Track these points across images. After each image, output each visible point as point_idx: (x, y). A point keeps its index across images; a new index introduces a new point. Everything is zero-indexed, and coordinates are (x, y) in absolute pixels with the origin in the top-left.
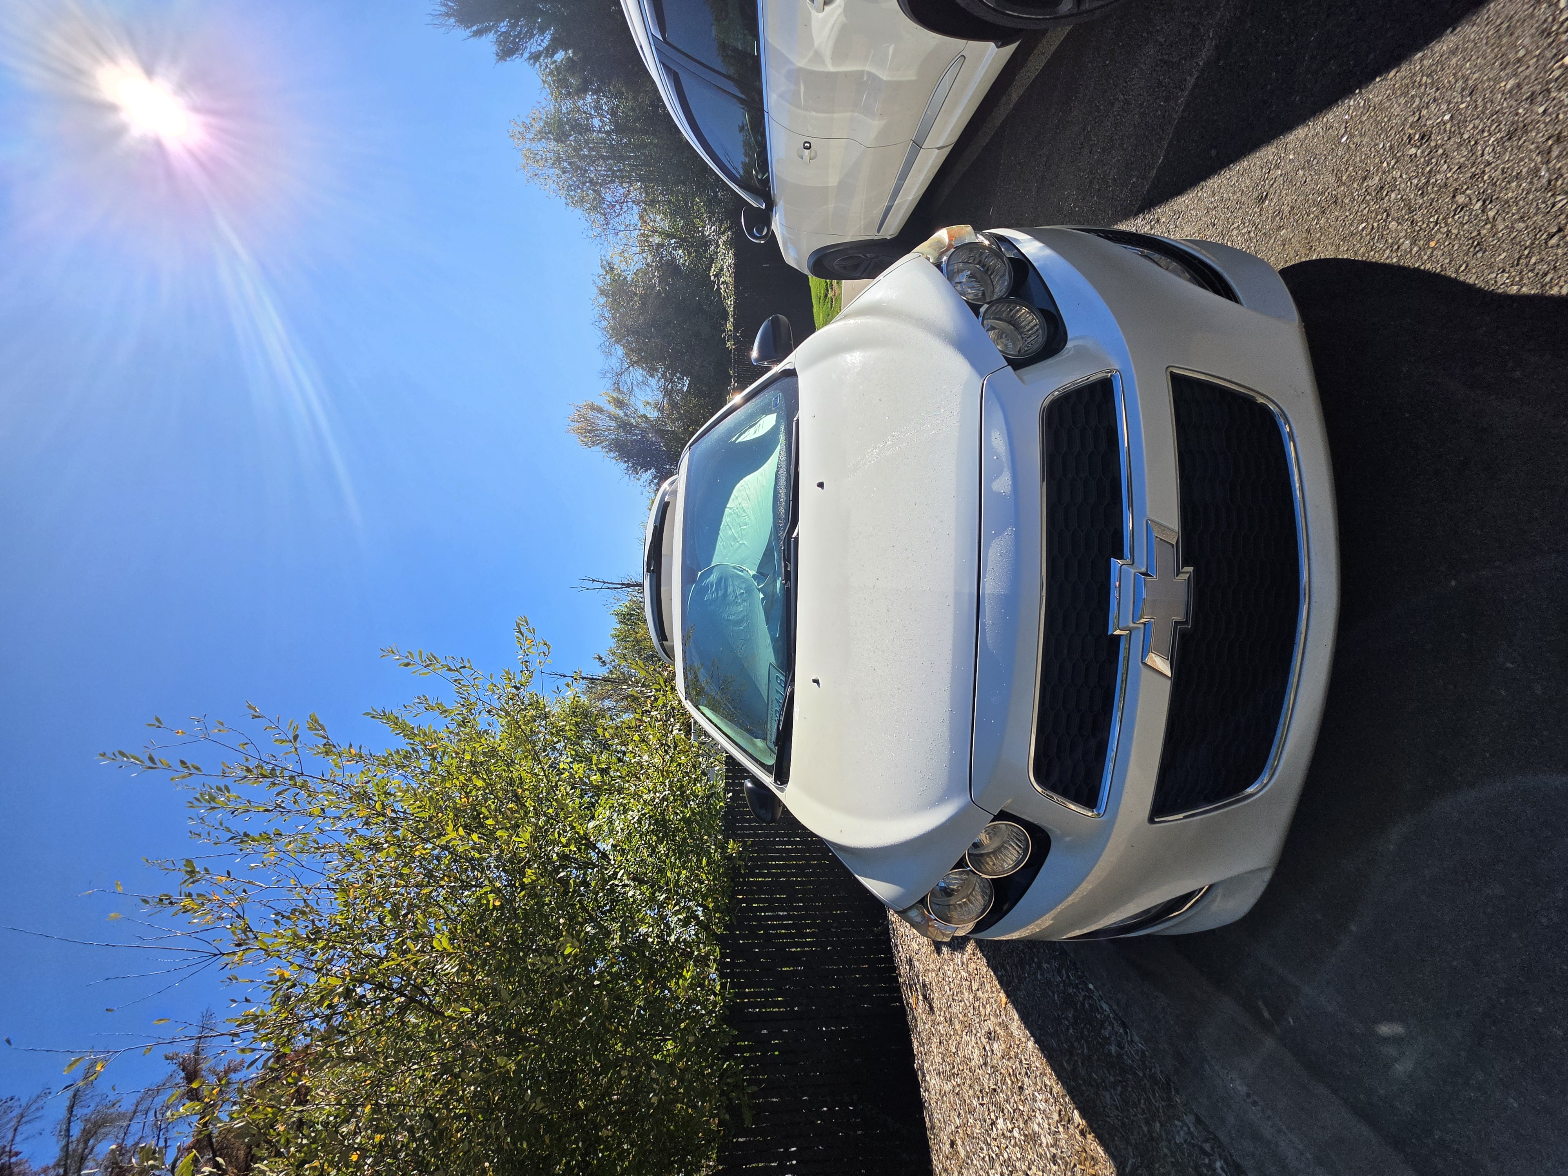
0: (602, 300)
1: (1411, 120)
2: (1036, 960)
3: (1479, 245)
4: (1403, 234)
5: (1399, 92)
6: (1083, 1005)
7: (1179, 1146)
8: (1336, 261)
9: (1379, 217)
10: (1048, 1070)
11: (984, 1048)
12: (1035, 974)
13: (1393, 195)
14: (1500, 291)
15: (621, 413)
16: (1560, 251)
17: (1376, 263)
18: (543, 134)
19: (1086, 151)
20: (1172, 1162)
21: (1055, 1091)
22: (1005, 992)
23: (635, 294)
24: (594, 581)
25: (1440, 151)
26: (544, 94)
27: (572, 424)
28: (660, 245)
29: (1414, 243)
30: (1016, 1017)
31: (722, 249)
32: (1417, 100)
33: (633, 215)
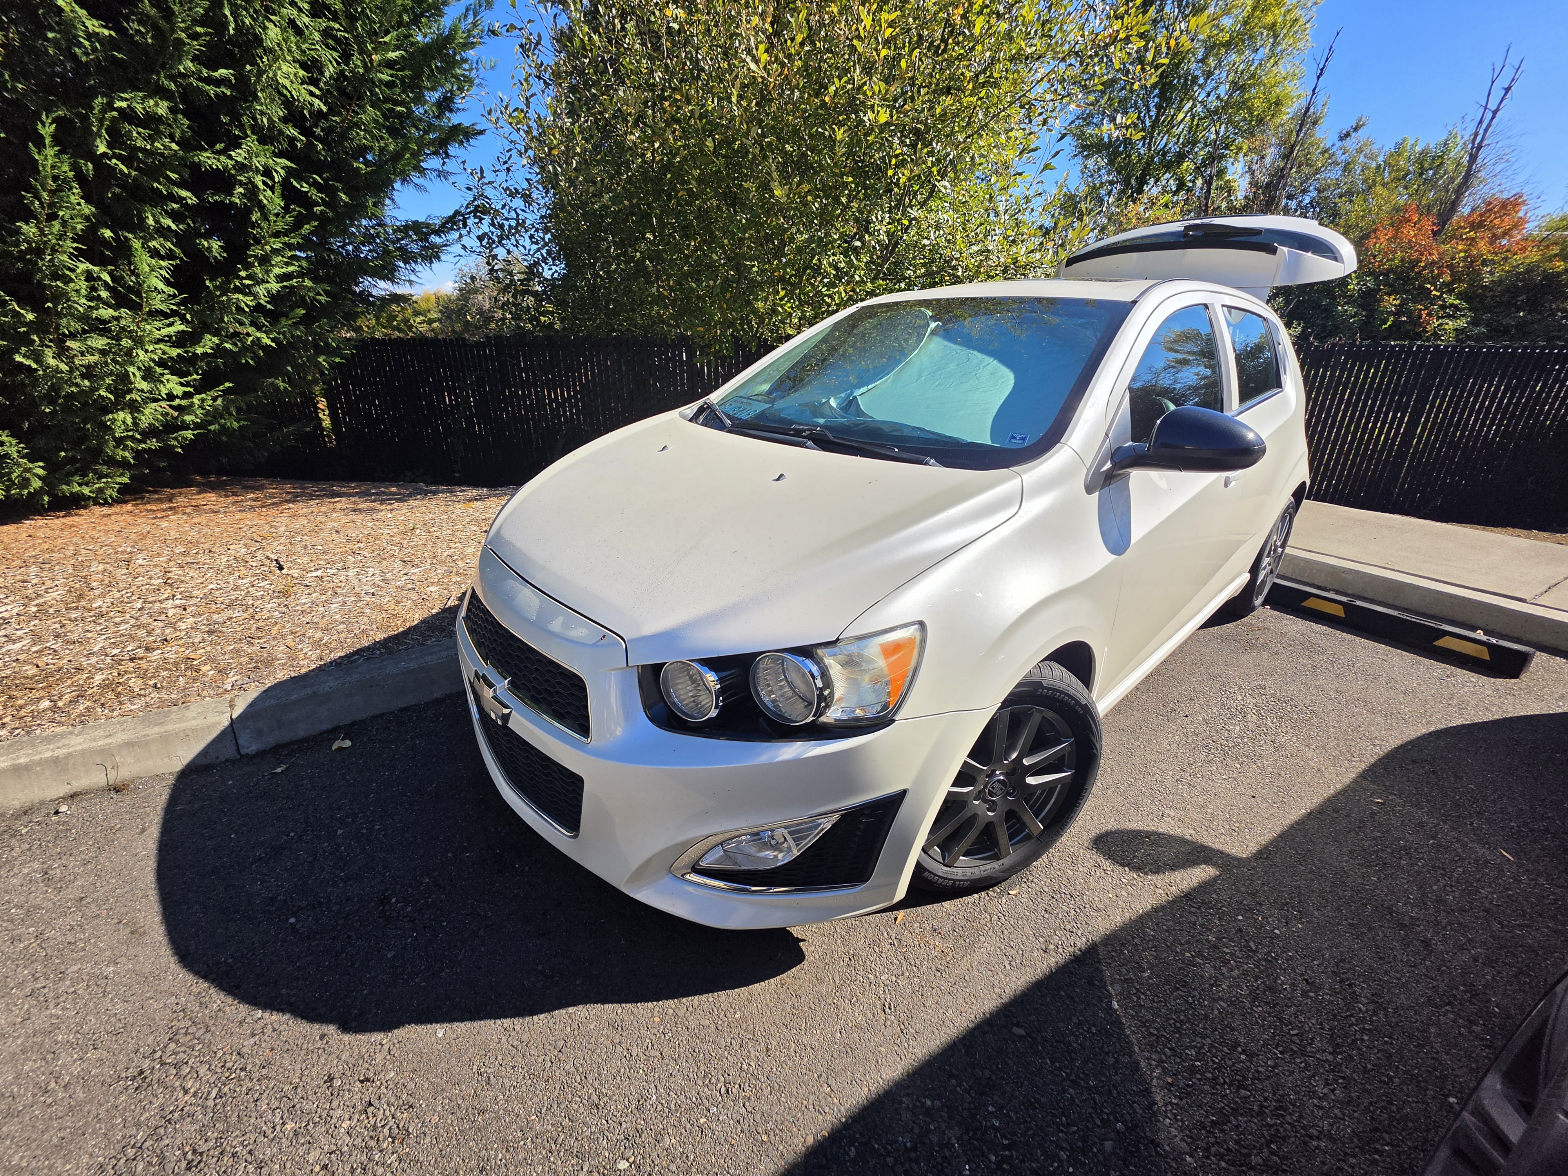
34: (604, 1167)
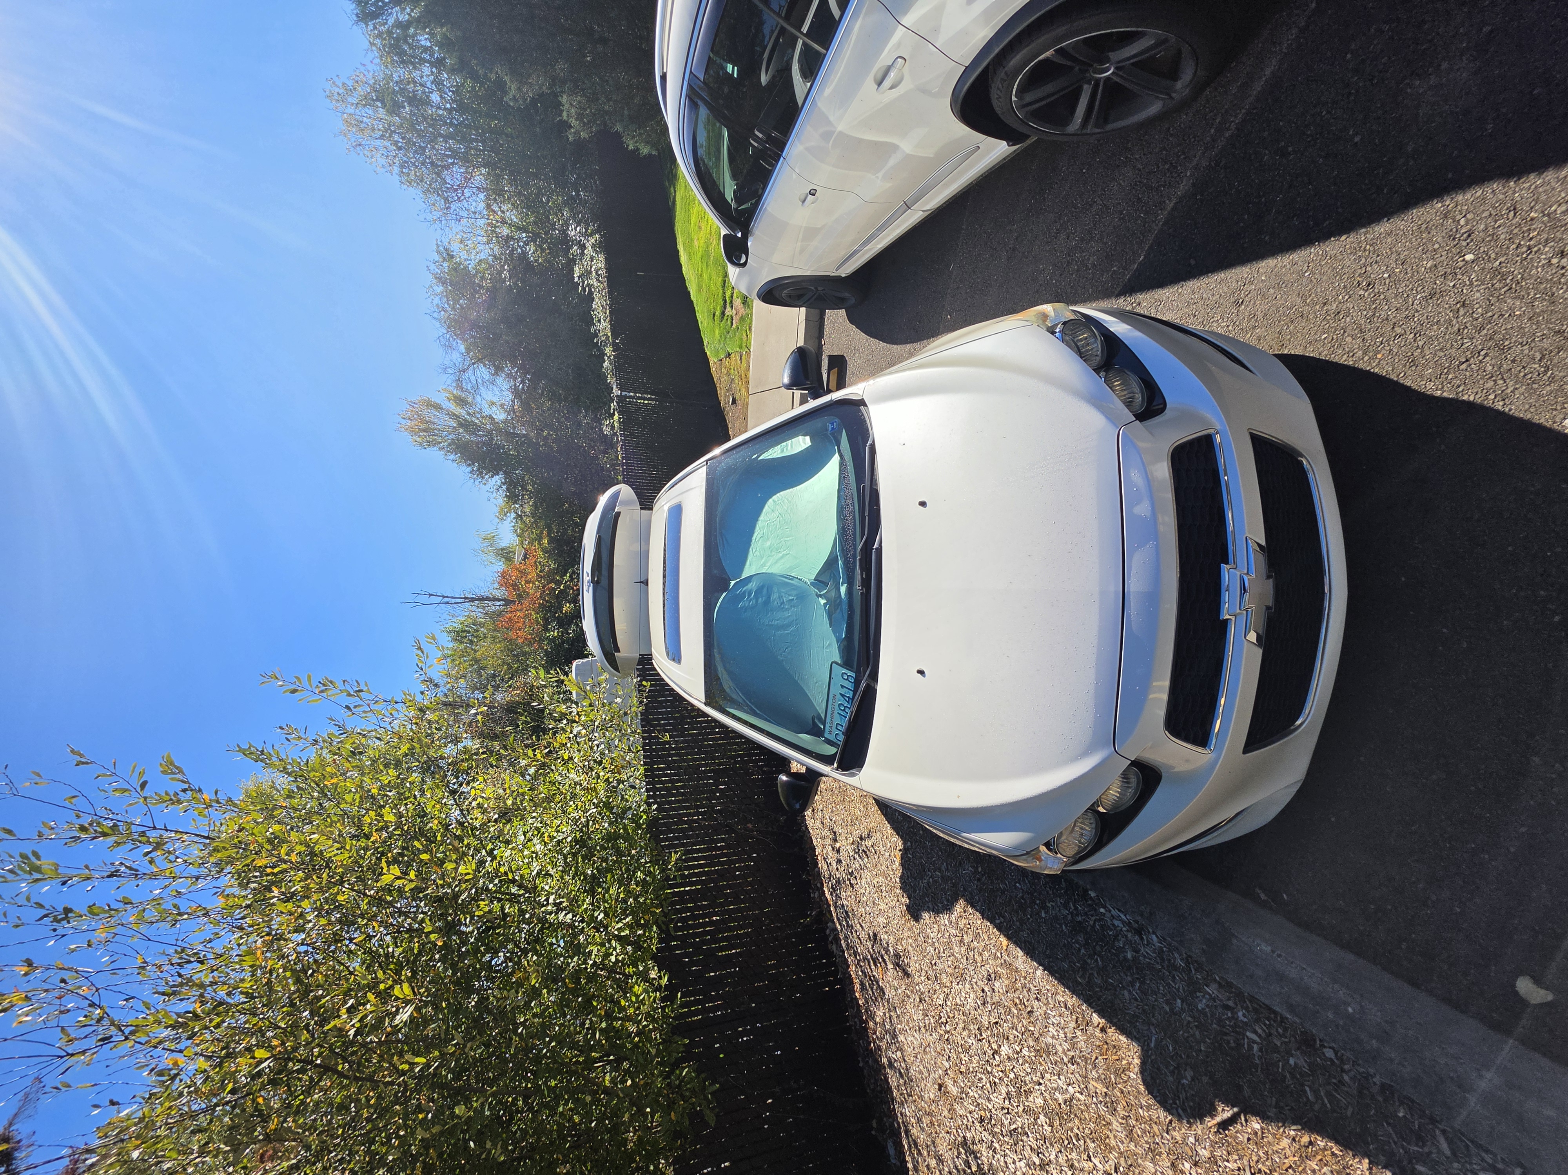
0: (439, 289)
1: (1359, 271)
2: (1038, 902)
3: (1414, 363)
4: (1356, 346)
5: (1349, 252)
6: (1093, 927)
7: (1202, 1011)
8: (1303, 356)
9: (1338, 332)
10: (1061, 988)
11: (983, 991)
12: (1038, 914)
13: (1348, 319)
14: (1429, 393)
15: (463, 412)
16: (1467, 373)
17: (1336, 363)
18: (367, 101)
19: (1063, 236)
20: (1196, 1026)
21: (1069, 1005)
22: (1005, 935)
23: (481, 287)
24: (430, 595)
25: (1382, 297)
26: (370, 56)
27: (403, 422)
28: (509, 238)
29: (1365, 353)
30: (1020, 953)
31: (589, 251)
32: (1363, 260)
33: (478, 202)
34: (1483, 259)
